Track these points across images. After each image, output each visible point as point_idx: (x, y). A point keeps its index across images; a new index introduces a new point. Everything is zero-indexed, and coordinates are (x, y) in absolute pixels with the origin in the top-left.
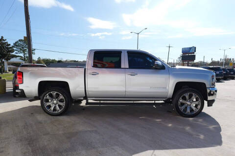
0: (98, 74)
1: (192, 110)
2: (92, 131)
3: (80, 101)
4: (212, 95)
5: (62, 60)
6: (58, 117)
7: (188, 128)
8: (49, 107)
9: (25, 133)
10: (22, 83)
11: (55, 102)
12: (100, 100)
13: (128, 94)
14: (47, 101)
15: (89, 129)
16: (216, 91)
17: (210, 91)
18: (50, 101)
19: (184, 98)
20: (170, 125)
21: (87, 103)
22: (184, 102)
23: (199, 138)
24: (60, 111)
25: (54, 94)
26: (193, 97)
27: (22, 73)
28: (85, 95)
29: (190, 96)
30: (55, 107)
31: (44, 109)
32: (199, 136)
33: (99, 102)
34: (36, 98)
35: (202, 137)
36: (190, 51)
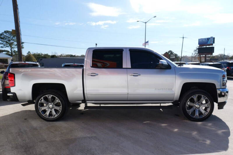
0: (97, 75)
1: (201, 113)
2: (92, 137)
3: (78, 105)
4: (223, 96)
5: (56, 55)
6: (54, 122)
7: (195, 133)
8: (45, 111)
9: (20, 140)
10: (14, 86)
11: (51, 106)
12: (100, 104)
13: (130, 97)
14: (42, 105)
15: (89, 136)
16: (227, 92)
17: (221, 92)
18: (45, 105)
19: (192, 101)
20: (176, 130)
21: (86, 107)
22: (192, 104)
23: (205, 144)
24: (56, 116)
25: (50, 97)
26: (202, 99)
27: (14, 75)
28: (83, 99)
29: (199, 98)
30: (51, 111)
31: (39, 114)
32: (206, 141)
33: (99, 105)
34: (30, 102)
35: (208, 142)
36: (208, 42)
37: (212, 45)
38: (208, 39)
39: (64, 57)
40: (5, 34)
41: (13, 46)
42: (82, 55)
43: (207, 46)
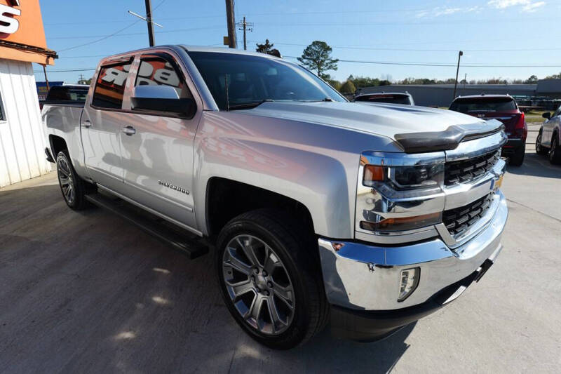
0: (91, 125)
39: (412, 83)
40: (313, 48)
41: (322, 68)
42: (449, 80)
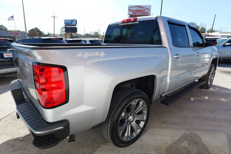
36: (72, 23)
37: (75, 26)
38: (72, 21)
43: (72, 27)
